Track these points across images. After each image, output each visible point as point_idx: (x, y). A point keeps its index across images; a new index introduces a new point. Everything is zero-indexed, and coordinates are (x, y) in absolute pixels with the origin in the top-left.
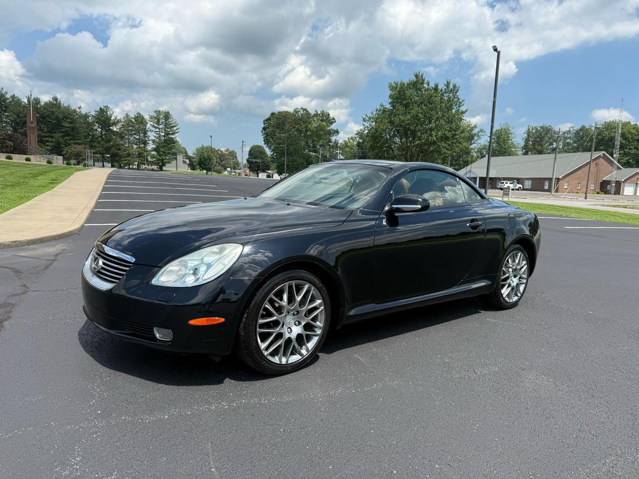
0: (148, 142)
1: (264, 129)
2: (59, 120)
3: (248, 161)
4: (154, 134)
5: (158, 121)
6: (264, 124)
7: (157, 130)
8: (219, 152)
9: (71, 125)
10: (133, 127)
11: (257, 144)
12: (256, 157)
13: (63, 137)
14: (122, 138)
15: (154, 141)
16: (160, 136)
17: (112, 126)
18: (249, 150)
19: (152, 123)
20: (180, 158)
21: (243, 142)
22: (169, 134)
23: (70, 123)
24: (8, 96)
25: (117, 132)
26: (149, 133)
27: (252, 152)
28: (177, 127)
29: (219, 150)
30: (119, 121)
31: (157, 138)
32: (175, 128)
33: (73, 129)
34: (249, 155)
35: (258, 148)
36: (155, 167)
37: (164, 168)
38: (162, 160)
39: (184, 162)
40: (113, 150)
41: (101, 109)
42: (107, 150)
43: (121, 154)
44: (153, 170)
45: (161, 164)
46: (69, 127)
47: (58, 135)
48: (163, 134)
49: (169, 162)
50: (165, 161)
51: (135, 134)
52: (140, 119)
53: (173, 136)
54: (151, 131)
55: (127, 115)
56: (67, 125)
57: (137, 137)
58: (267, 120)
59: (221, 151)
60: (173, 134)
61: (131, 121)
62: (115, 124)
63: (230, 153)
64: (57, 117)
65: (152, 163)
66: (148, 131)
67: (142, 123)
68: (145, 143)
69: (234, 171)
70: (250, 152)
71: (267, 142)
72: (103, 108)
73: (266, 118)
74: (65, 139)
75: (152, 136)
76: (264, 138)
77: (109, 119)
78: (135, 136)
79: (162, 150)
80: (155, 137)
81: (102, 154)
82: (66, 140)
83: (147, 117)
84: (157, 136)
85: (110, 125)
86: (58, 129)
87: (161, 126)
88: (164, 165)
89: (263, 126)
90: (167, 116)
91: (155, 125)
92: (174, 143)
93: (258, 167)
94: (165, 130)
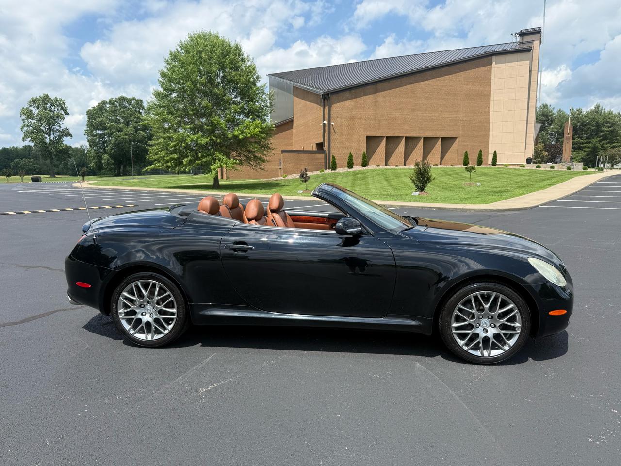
2: (598, 126)
9: (610, 129)
13: (600, 141)
23: (610, 127)
24: (554, 111)
33: (612, 132)
46: (608, 131)
47: (595, 140)
56: (606, 129)
64: (597, 123)
74: (601, 143)
82: (603, 144)
86: (596, 135)
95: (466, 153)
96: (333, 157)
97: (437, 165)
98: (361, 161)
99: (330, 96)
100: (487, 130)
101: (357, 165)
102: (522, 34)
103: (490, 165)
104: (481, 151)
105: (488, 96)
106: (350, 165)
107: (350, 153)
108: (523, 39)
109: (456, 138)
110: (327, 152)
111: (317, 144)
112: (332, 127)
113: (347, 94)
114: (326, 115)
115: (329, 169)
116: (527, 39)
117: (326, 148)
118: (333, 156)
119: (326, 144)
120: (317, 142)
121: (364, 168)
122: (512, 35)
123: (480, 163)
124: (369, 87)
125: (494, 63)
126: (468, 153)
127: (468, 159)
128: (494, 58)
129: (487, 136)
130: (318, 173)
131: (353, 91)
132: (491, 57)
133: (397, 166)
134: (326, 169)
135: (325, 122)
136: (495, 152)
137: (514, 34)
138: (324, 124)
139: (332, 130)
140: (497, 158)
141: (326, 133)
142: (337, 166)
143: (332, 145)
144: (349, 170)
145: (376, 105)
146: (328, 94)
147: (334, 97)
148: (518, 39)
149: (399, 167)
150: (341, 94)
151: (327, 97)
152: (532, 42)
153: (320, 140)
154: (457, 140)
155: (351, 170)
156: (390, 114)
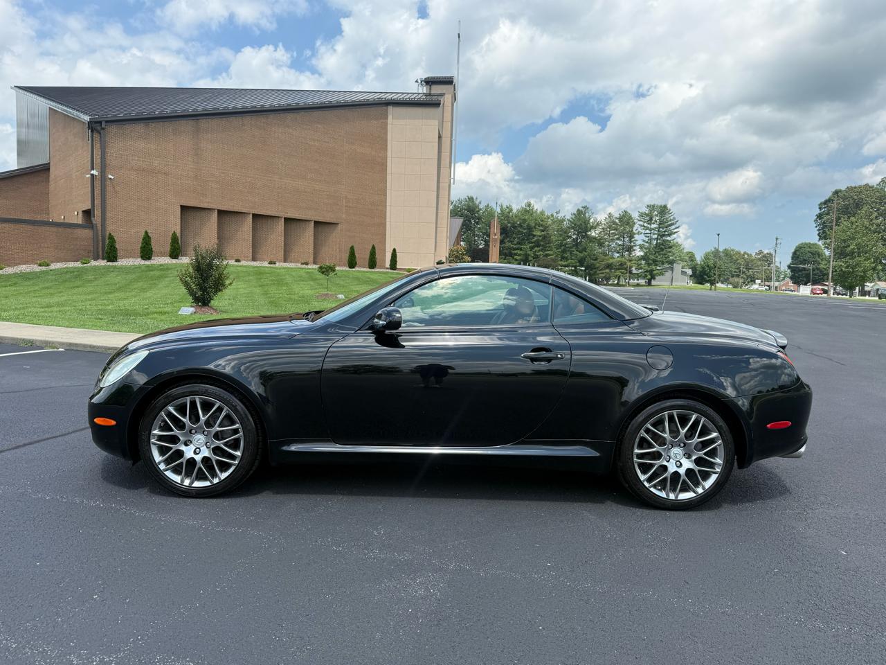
0: (634, 248)
1: (820, 216)
2: (530, 228)
3: (789, 267)
4: (642, 236)
5: (651, 219)
6: (820, 209)
7: (648, 231)
8: (746, 256)
9: (543, 233)
10: (616, 229)
11: (807, 242)
12: (804, 261)
14: (601, 245)
15: (641, 247)
16: (651, 239)
17: (590, 231)
18: (793, 251)
19: (641, 223)
20: (678, 267)
21: (777, 239)
22: (664, 235)
23: (543, 231)
24: (481, 206)
25: (595, 238)
26: (636, 237)
27: (798, 253)
28: (677, 226)
29: (745, 253)
30: (598, 224)
31: (647, 242)
32: (673, 227)
33: (544, 237)
34: (792, 259)
35: (809, 247)
36: (642, 282)
37: (653, 282)
38: (651, 272)
39: (684, 273)
40: (589, 261)
41: (578, 210)
42: (581, 262)
43: (598, 265)
44: (638, 285)
45: (649, 277)
46: (540, 236)
47: (527, 247)
48: (656, 236)
49: (662, 274)
50: (655, 272)
51: (618, 239)
52: (626, 219)
53: (669, 238)
54: (639, 233)
55: (610, 215)
56: (538, 233)
57: (620, 243)
58: (825, 202)
59: (748, 255)
60: (669, 235)
61: (614, 223)
62: (593, 227)
63: (764, 256)
64: (528, 225)
65: (638, 276)
66: (635, 234)
67: (628, 224)
68: (630, 249)
69: (767, 283)
70: (795, 253)
71: (823, 236)
72: (581, 209)
73: (823, 200)
75: (640, 239)
76: (818, 230)
77: (586, 222)
78: (618, 242)
79: (652, 257)
80: (644, 241)
81: (575, 267)
82: (536, 251)
83: (635, 215)
84: (646, 239)
85: (587, 230)
86: (527, 239)
87: (653, 226)
88: (653, 277)
89: (818, 211)
90: (663, 210)
91: (646, 225)
92: (670, 247)
93: (808, 276)
94: (659, 231)
95: (352, 248)
96: (111, 237)
97: (306, 264)
98: (168, 248)
99: (103, 126)
100: (383, 215)
101: (162, 255)
102: (429, 82)
103: (387, 268)
104: (373, 247)
105: (382, 166)
106: (146, 253)
107: (146, 232)
108: (430, 89)
109: (338, 224)
110: (99, 227)
111: (83, 211)
112: (108, 183)
113: (140, 128)
114: (97, 160)
115: (103, 259)
116: (437, 89)
117: (97, 219)
118: (110, 234)
119: (97, 212)
120: (84, 209)
121: (174, 261)
122: (417, 81)
123: (372, 264)
124: (183, 122)
125: (390, 117)
126: (355, 249)
127: (355, 258)
128: (390, 108)
129: (384, 225)
130: (78, 264)
131: (153, 125)
132: (385, 108)
133: (238, 261)
134: (96, 259)
135: (94, 172)
136: (394, 250)
137: (420, 82)
138: (92, 175)
139: (109, 189)
140: (398, 259)
141: (97, 192)
142: (120, 253)
143: (109, 214)
144: (143, 262)
145: (197, 155)
146: (100, 122)
147: (113, 130)
148: (424, 89)
149: (243, 263)
150: (129, 127)
151: (99, 128)
152: (442, 95)
153: (87, 206)
154: (339, 226)
155: (147, 262)
156: (224, 173)
